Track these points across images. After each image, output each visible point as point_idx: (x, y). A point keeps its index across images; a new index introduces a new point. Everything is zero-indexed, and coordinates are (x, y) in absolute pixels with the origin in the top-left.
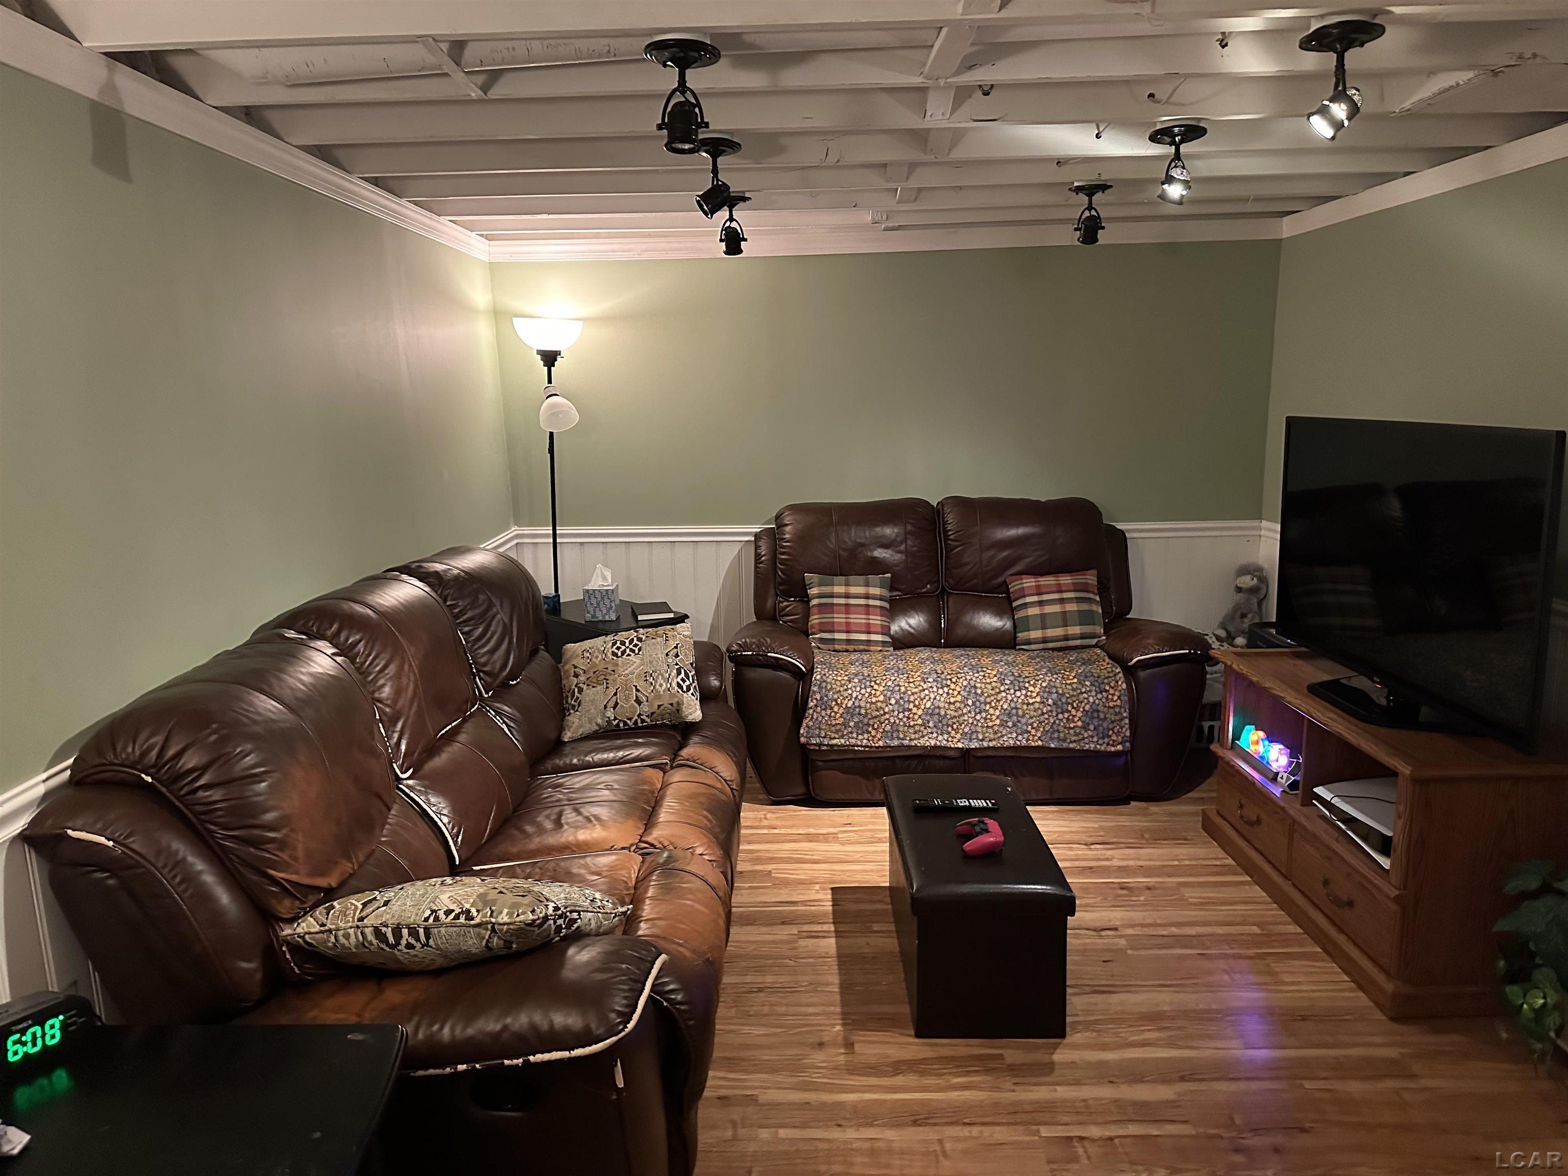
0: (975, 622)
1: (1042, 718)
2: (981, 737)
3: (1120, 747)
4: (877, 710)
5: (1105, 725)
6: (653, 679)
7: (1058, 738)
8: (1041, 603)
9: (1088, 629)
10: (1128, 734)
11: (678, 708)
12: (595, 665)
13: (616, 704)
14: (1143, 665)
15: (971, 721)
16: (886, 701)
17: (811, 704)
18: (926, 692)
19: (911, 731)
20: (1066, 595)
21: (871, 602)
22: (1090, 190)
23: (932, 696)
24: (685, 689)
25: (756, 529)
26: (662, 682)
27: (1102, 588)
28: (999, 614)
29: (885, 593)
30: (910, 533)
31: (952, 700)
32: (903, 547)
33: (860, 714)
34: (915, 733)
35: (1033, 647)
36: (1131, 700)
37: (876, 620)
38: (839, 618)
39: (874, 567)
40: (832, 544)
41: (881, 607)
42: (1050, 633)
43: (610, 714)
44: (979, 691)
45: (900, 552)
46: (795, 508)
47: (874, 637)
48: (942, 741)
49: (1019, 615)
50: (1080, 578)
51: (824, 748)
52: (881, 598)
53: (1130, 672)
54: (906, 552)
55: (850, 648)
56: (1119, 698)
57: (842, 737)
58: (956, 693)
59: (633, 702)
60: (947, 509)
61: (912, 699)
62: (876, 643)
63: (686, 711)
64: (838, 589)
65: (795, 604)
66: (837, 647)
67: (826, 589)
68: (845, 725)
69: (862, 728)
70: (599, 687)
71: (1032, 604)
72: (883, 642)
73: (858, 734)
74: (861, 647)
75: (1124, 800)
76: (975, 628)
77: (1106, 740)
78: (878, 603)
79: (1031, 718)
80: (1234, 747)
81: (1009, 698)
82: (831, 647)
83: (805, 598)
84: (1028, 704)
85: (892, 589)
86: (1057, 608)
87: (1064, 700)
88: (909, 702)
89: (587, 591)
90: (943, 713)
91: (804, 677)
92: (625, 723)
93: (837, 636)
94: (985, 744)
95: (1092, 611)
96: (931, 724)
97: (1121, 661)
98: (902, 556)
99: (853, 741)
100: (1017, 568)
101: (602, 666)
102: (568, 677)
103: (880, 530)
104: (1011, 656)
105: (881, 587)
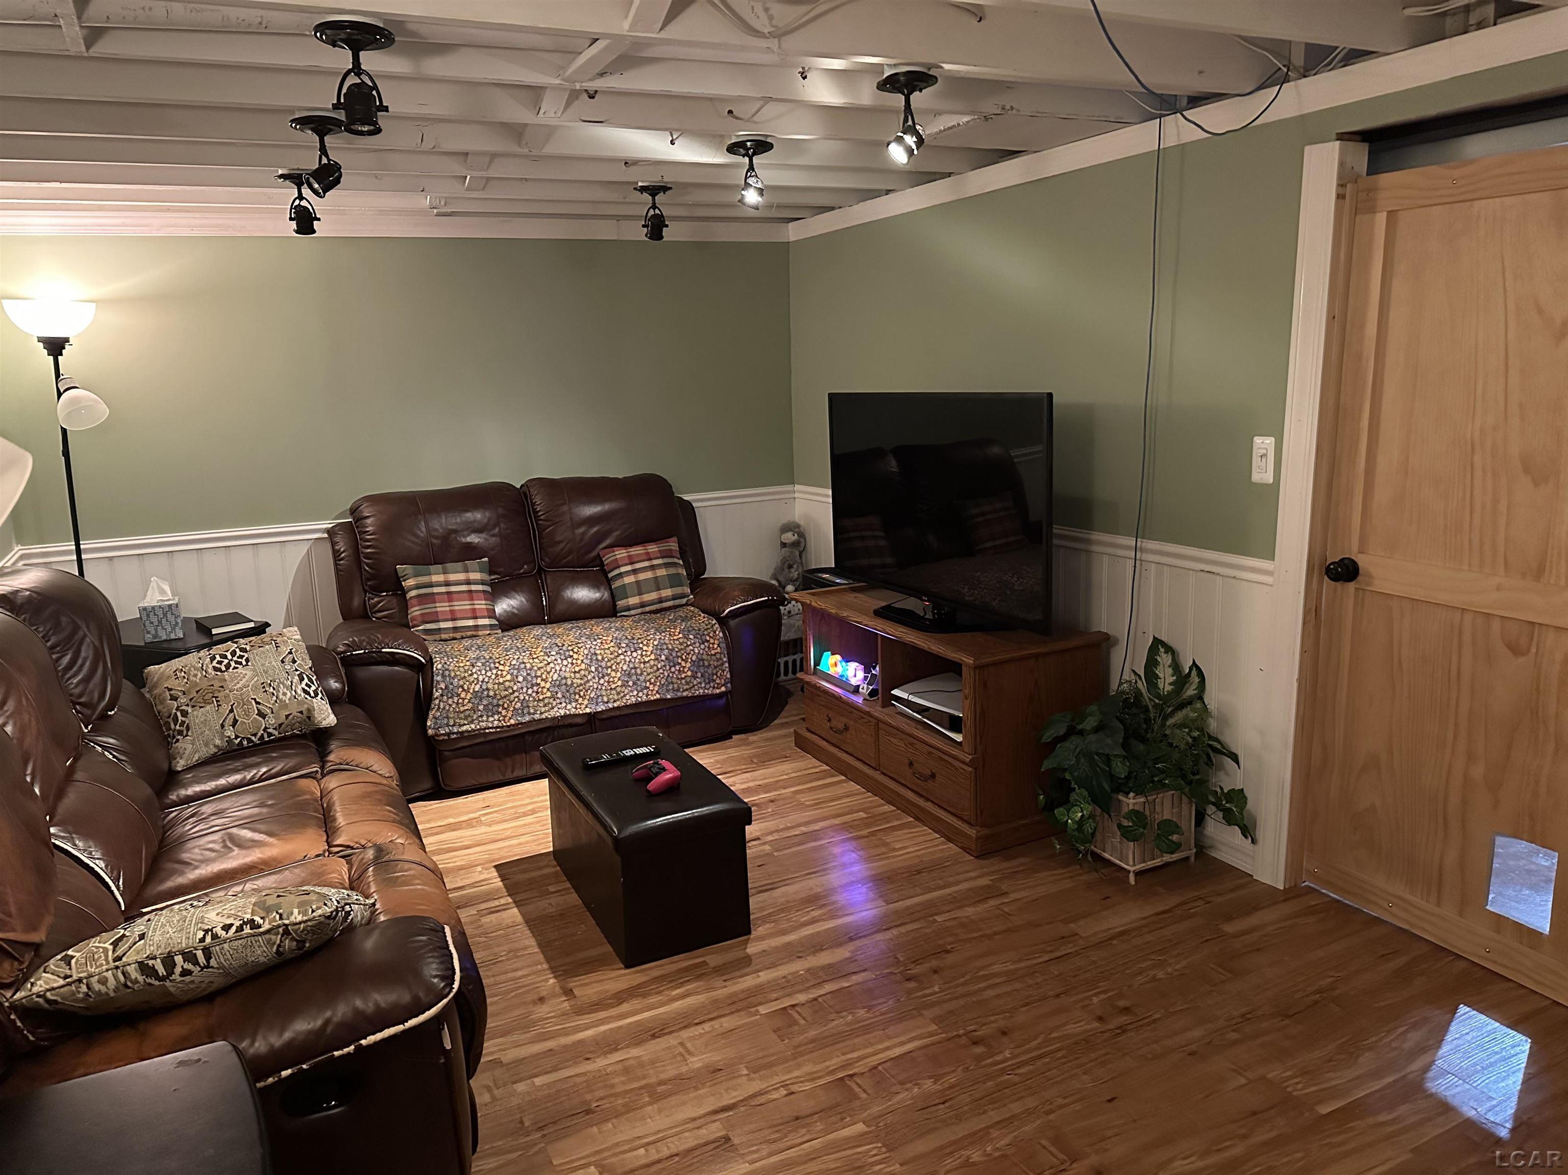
0: (571, 596)
1: (658, 674)
2: (605, 699)
3: (723, 689)
4: (506, 690)
5: (710, 671)
6: (274, 689)
7: (673, 689)
8: (635, 572)
9: (678, 590)
10: (729, 676)
11: (309, 716)
12: (196, 684)
13: (235, 721)
14: (733, 614)
15: (595, 686)
16: (514, 680)
17: (436, 694)
18: (552, 665)
19: (541, 705)
20: (655, 562)
21: (474, 587)
22: (653, 191)
23: (558, 668)
24: (312, 694)
25: (327, 524)
26: (285, 690)
27: (681, 553)
28: (595, 586)
29: (486, 577)
30: (501, 516)
31: (577, 669)
32: (497, 530)
33: (488, 696)
34: (545, 706)
35: (632, 612)
36: (728, 647)
37: (481, 604)
38: (442, 607)
39: (469, 553)
40: (423, 533)
41: (484, 591)
42: (646, 598)
43: (230, 732)
44: (600, 658)
45: (493, 536)
46: (372, 500)
47: (481, 622)
48: (571, 709)
49: (616, 584)
50: (664, 546)
51: (455, 736)
52: (483, 583)
53: (723, 622)
54: (500, 535)
55: (458, 635)
56: (719, 645)
57: (472, 722)
58: (579, 662)
59: (255, 716)
60: (534, 491)
61: (539, 673)
62: (484, 627)
63: (318, 717)
64: (435, 578)
65: (388, 598)
66: (444, 636)
67: (423, 580)
68: (474, 709)
69: (492, 709)
70: (208, 707)
71: (628, 573)
72: (491, 625)
73: (488, 717)
74: (469, 633)
75: (728, 736)
76: (573, 603)
77: (712, 684)
78: (480, 587)
79: (648, 674)
80: (816, 672)
81: (628, 659)
82: (437, 637)
83: (400, 592)
84: (644, 663)
85: (491, 572)
86: (649, 575)
87: (674, 654)
88: (537, 677)
89: (145, 609)
90: (569, 682)
91: (424, 669)
92: (249, 740)
93: (443, 625)
94: (610, 705)
95: (678, 574)
96: (559, 695)
97: (714, 614)
98: (493, 540)
99: (484, 724)
100: (608, 542)
101: (205, 684)
102: (162, 702)
103: (469, 516)
104: (616, 622)
105: (481, 571)
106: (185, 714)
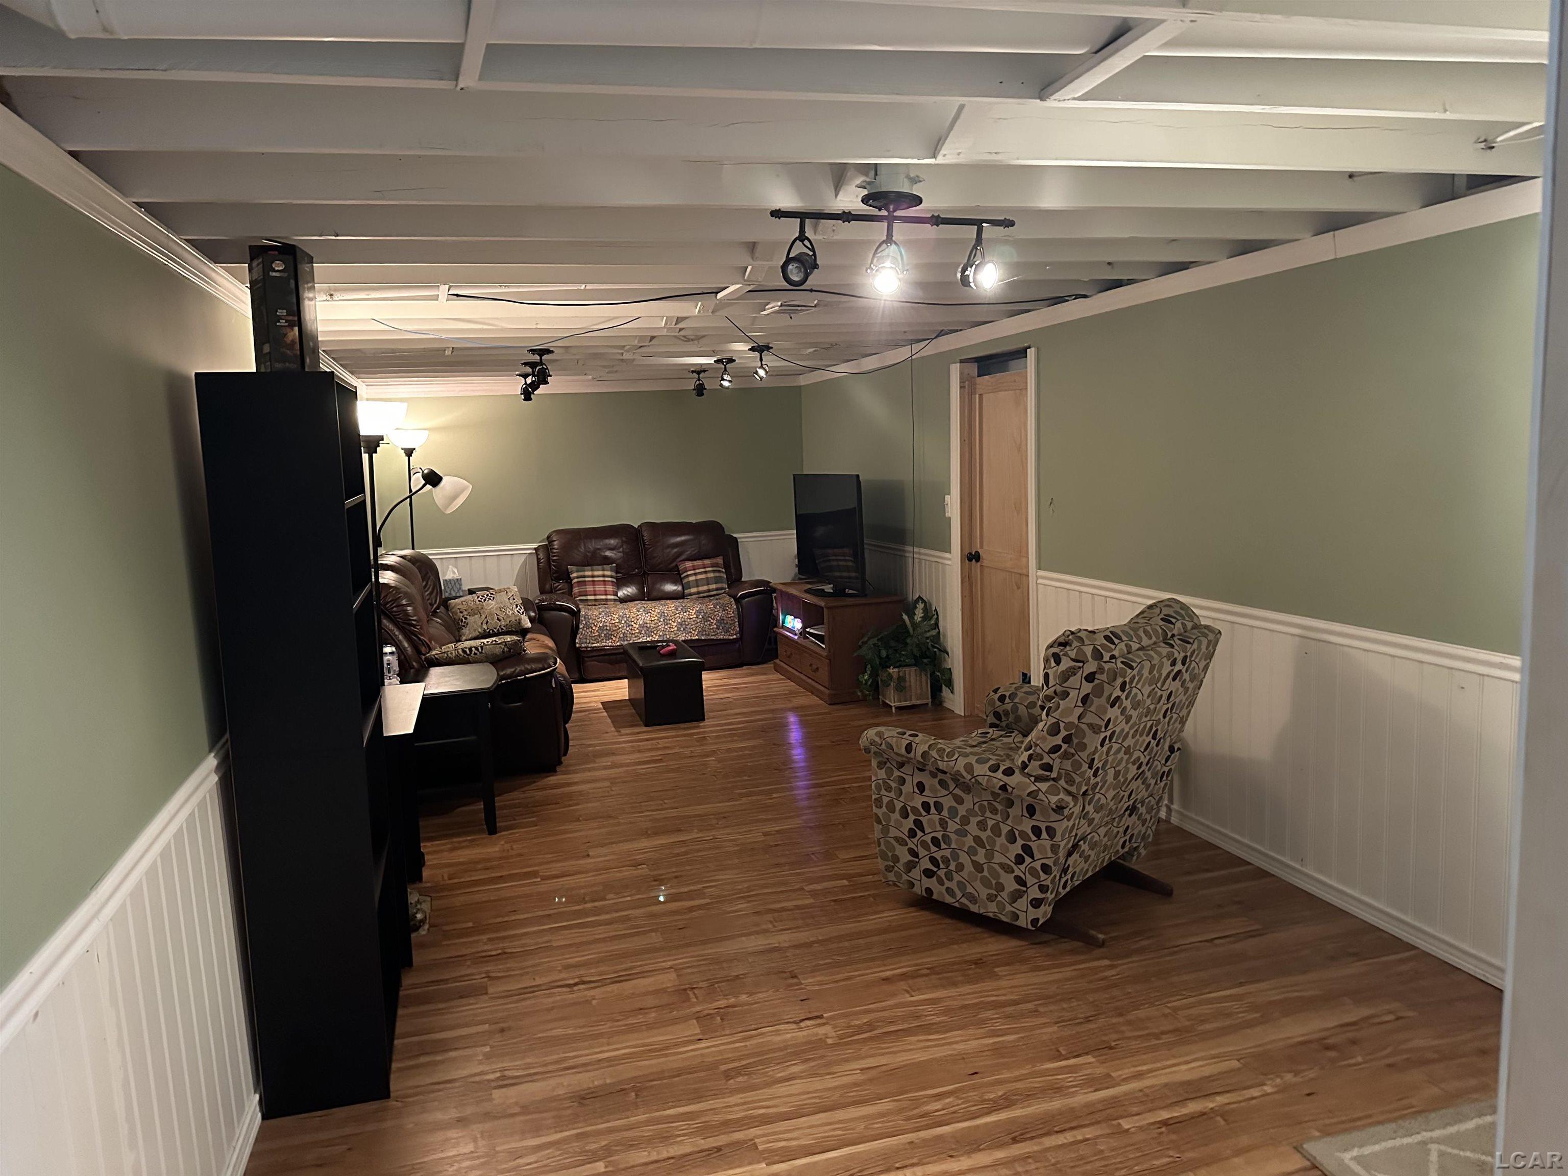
0: (662, 587)
1: (697, 625)
2: (667, 635)
3: (735, 637)
4: (616, 627)
5: (727, 626)
6: (505, 610)
7: (706, 634)
8: (695, 574)
9: (719, 585)
10: (738, 630)
11: (519, 622)
12: (470, 607)
13: (487, 622)
14: (744, 597)
15: (662, 629)
16: (620, 622)
17: (581, 626)
19: (633, 636)
20: (708, 569)
21: (607, 579)
22: (699, 373)
24: (522, 614)
25: (535, 546)
26: (509, 611)
27: (726, 566)
28: (675, 583)
29: (614, 574)
30: (624, 542)
31: (653, 619)
32: (621, 550)
33: (606, 630)
34: (635, 637)
35: (693, 597)
36: (739, 614)
37: (610, 588)
38: (590, 588)
39: (606, 561)
40: (582, 549)
41: (612, 581)
42: (701, 589)
43: (485, 626)
45: (620, 552)
46: (558, 532)
47: (609, 597)
48: (647, 639)
49: (685, 581)
50: (714, 561)
51: (589, 649)
52: (611, 577)
53: (738, 601)
54: (623, 552)
55: (597, 603)
56: (733, 613)
57: (598, 642)
58: (654, 616)
59: (496, 621)
60: (643, 529)
61: (632, 620)
62: (610, 600)
63: (523, 622)
64: (587, 573)
65: (563, 583)
66: (590, 603)
67: (581, 574)
68: (599, 636)
69: (608, 637)
70: (476, 617)
71: (691, 575)
72: (614, 599)
73: (606, 640)
74: (602, 603)
75: (740, 666)
76: (663, 591)
77: (728, 634)
78: (610, 579)
79: (692, 625)
80: (783, 627)
81: (681, 617)
82: (586, 603)
83: (569, 580)
84: (690, 619)
85: (617, 572)
86: (703, 576)
87: (707, 616)
88: (631, 622)
89: (449, 578)
90: (648, 627)
91: (576, 614)
92: (493, 631)
93: (589, 597)
95: (721, 577)
96: (643, 632)
97: (734, 597)
98: (621, 554)
99: (604, 644)
100: (683, 557)
101: (474, 607)
102: (456, 614)
103: (607, 541)
104: (681, 601)
105: (611, 571)
106: (466, 618)
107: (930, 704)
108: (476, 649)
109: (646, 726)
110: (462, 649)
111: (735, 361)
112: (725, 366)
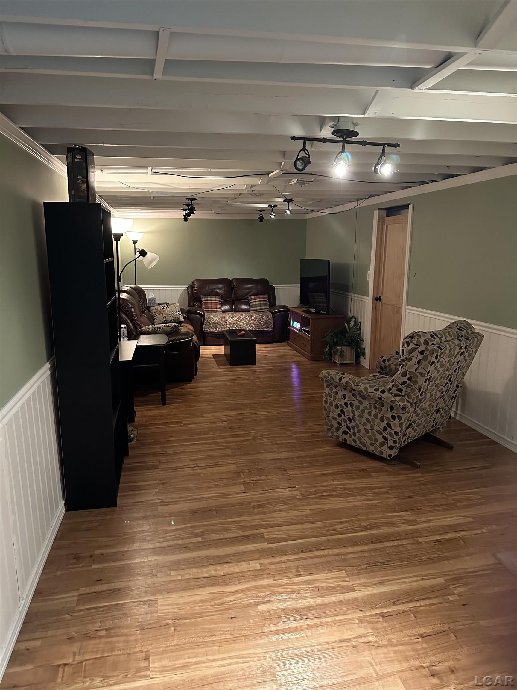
0: (241, 307)
1: (255, 324)
2: (242, 328)
3: (271, 330)
4: (220, 323)
5: (268, 325)
6: (173, 313)
7: (258, 328)
9: (266, 307)
10: (273, 327)
12: (159, 311)
13: (166, 317)
14: (276, 312)
16: (222, 321)
17: (205, 322)
18: (230, 319)
19: (227, 327)
20: (261, 300)
22: (261, 211)
24: (180, 315)
25: (187, 286)
26: (175, 313)
27: (269, 299)
28: (246, 305)
29: (220, 300)
30: (226, 286)
31: (236, 320)
32: (224, 289)
33: (216, 324)
35: (254, 311)
36: (273, 320)
37: (218, 306)
38: (209, 306)
39: (217, 294)
40: (207, 289)
42: (258, 308)
43: (164, 319)
46: (197, 280)
47: (218, 310)
48: (234, 329)
49: (251, 304)
50: (264, 296)
51: (208, 332)
52: (219, 301)
53: (273, 314)
54: (224, 290)
56: (271, 319)
57: (212, 329)
60: (234, 281)
64: (209, 299)
65: (198, 303)
66: (209, 312)
67: (206, 299)
68: (213, 326)
69: (216, 327)
70: (160, 315)
74: (215, 312)
75: (272, 342)
77: (268, 328)
78: (218, 302)
79: (253, 324)
80: (292, 327)
81: (248, 320)
83: (201, 301)
84: (252, 321)
85: (221, 299)
86: (259, 303)
87: (259, 320)
88: (227, 321)
89: (149, 299)
91: (203, 316)
92: (168, 321)
93: (209, 309)
95: (266, 303)
96: (231, 326)
97: (272, 312)
98: (223, 291)
99: (214, 330)
100: (250, 294)
101: (161, 311)
102: (153, 313)
103: (218, 285)
104: (249, 313)
105: (219, 298)
106: (157, 315)
107: (354, 363)
108: (160, 328)
109: (231, 365)
110: (154, 328)
111: (277, 206)
112: (273, 208)
